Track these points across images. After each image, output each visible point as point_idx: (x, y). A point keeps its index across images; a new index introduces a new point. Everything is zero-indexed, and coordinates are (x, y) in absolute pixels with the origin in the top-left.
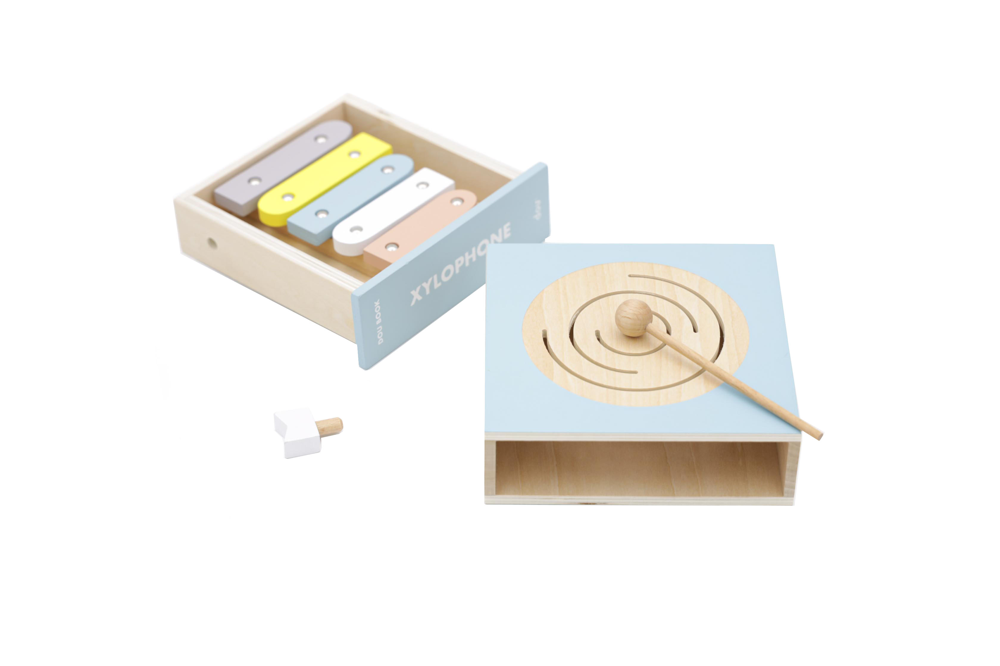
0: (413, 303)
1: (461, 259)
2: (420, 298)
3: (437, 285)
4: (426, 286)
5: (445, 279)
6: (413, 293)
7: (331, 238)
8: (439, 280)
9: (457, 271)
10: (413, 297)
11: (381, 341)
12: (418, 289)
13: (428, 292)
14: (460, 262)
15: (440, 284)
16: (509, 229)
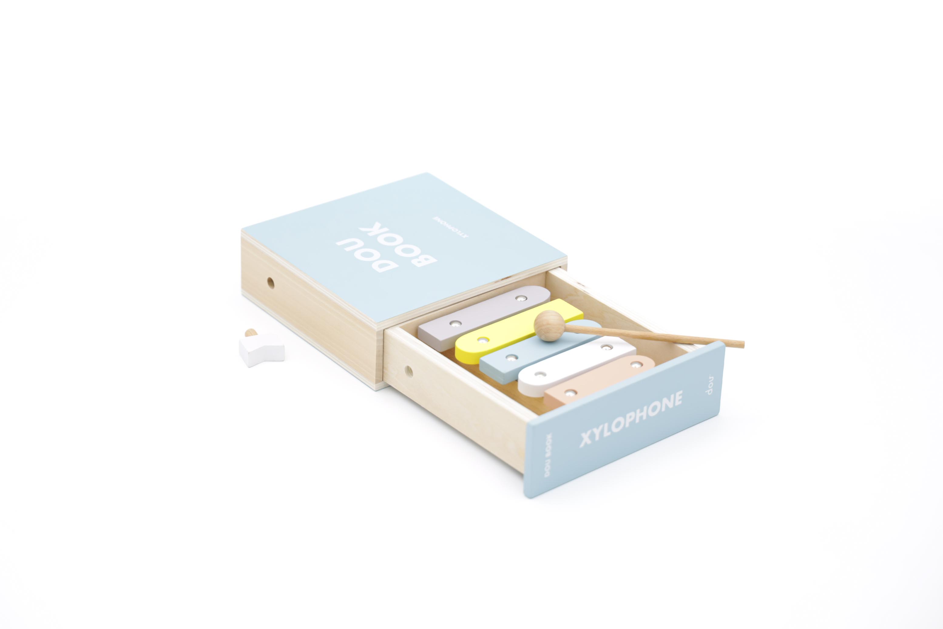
0: (582, 445)
1: (632, 414)
2: (589, 442)
3: (606, 434)
4: (597, 431)
5: (615, 430)
6: (583, 435)
7: (517, 381)
8: (610, 429)
9: (627, 425)
10: (582, 439)
11: (547, 474)
12: (589, 432)
13: (597, 438)
14: (630, 417)
15: (609, 434)
16: (681, 397)
